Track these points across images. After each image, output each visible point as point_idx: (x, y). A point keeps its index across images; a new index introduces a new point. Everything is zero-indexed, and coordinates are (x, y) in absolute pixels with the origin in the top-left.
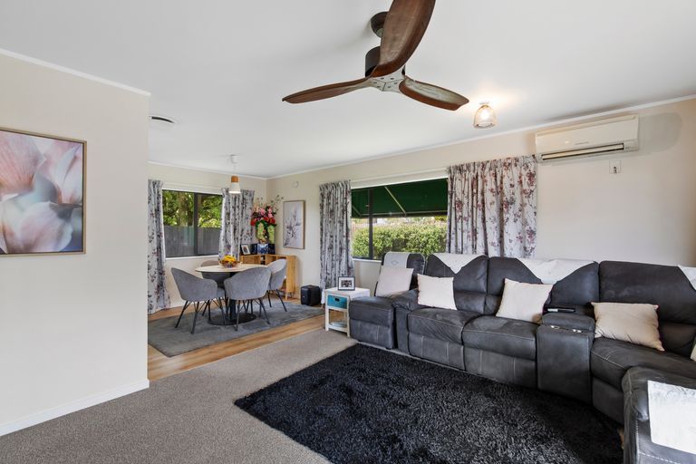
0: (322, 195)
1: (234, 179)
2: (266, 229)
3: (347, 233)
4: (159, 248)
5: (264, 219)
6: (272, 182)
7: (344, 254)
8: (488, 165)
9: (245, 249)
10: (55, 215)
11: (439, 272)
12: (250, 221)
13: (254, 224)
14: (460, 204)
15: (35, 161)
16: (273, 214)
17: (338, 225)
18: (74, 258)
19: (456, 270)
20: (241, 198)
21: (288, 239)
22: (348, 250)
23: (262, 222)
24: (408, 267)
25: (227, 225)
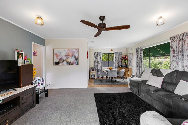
0: (136, 51)
1: (112, 50)
2: (125, 61)
3: (142, 62)
4: (101, 65)
5: (125, 59)
6: (127, 49)
7: (141, 68)
8: (185, 35)
9: (120, 66)
10: (75, 59)
11: (159, 75)
12: (121, 59)
13: (122, 60)
14: (174, 50)
15: (73, 52)
16: (127, 57)
17: (139, 59)
18: (77, 66)
19: (165, 75)
20: (119, 54)
21: (130, 64)
22: (142, 67)
23: (124, 59)
24: (151, 73)
25: (115, 60)
